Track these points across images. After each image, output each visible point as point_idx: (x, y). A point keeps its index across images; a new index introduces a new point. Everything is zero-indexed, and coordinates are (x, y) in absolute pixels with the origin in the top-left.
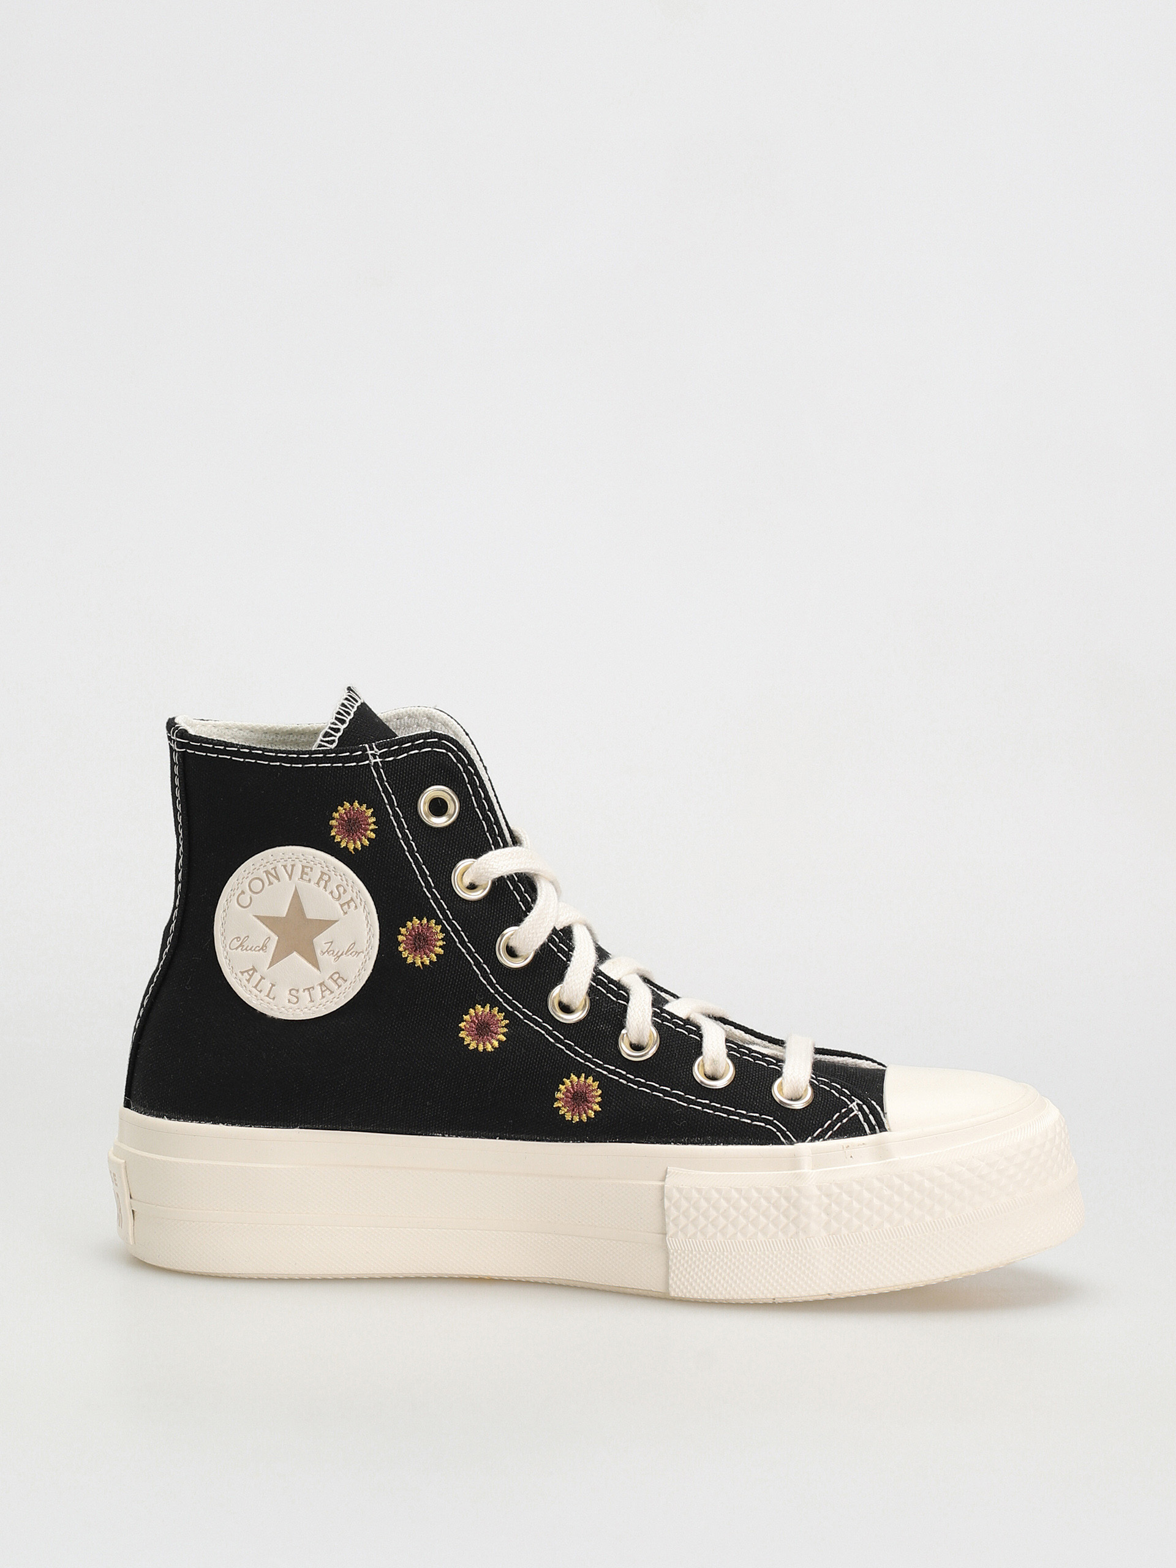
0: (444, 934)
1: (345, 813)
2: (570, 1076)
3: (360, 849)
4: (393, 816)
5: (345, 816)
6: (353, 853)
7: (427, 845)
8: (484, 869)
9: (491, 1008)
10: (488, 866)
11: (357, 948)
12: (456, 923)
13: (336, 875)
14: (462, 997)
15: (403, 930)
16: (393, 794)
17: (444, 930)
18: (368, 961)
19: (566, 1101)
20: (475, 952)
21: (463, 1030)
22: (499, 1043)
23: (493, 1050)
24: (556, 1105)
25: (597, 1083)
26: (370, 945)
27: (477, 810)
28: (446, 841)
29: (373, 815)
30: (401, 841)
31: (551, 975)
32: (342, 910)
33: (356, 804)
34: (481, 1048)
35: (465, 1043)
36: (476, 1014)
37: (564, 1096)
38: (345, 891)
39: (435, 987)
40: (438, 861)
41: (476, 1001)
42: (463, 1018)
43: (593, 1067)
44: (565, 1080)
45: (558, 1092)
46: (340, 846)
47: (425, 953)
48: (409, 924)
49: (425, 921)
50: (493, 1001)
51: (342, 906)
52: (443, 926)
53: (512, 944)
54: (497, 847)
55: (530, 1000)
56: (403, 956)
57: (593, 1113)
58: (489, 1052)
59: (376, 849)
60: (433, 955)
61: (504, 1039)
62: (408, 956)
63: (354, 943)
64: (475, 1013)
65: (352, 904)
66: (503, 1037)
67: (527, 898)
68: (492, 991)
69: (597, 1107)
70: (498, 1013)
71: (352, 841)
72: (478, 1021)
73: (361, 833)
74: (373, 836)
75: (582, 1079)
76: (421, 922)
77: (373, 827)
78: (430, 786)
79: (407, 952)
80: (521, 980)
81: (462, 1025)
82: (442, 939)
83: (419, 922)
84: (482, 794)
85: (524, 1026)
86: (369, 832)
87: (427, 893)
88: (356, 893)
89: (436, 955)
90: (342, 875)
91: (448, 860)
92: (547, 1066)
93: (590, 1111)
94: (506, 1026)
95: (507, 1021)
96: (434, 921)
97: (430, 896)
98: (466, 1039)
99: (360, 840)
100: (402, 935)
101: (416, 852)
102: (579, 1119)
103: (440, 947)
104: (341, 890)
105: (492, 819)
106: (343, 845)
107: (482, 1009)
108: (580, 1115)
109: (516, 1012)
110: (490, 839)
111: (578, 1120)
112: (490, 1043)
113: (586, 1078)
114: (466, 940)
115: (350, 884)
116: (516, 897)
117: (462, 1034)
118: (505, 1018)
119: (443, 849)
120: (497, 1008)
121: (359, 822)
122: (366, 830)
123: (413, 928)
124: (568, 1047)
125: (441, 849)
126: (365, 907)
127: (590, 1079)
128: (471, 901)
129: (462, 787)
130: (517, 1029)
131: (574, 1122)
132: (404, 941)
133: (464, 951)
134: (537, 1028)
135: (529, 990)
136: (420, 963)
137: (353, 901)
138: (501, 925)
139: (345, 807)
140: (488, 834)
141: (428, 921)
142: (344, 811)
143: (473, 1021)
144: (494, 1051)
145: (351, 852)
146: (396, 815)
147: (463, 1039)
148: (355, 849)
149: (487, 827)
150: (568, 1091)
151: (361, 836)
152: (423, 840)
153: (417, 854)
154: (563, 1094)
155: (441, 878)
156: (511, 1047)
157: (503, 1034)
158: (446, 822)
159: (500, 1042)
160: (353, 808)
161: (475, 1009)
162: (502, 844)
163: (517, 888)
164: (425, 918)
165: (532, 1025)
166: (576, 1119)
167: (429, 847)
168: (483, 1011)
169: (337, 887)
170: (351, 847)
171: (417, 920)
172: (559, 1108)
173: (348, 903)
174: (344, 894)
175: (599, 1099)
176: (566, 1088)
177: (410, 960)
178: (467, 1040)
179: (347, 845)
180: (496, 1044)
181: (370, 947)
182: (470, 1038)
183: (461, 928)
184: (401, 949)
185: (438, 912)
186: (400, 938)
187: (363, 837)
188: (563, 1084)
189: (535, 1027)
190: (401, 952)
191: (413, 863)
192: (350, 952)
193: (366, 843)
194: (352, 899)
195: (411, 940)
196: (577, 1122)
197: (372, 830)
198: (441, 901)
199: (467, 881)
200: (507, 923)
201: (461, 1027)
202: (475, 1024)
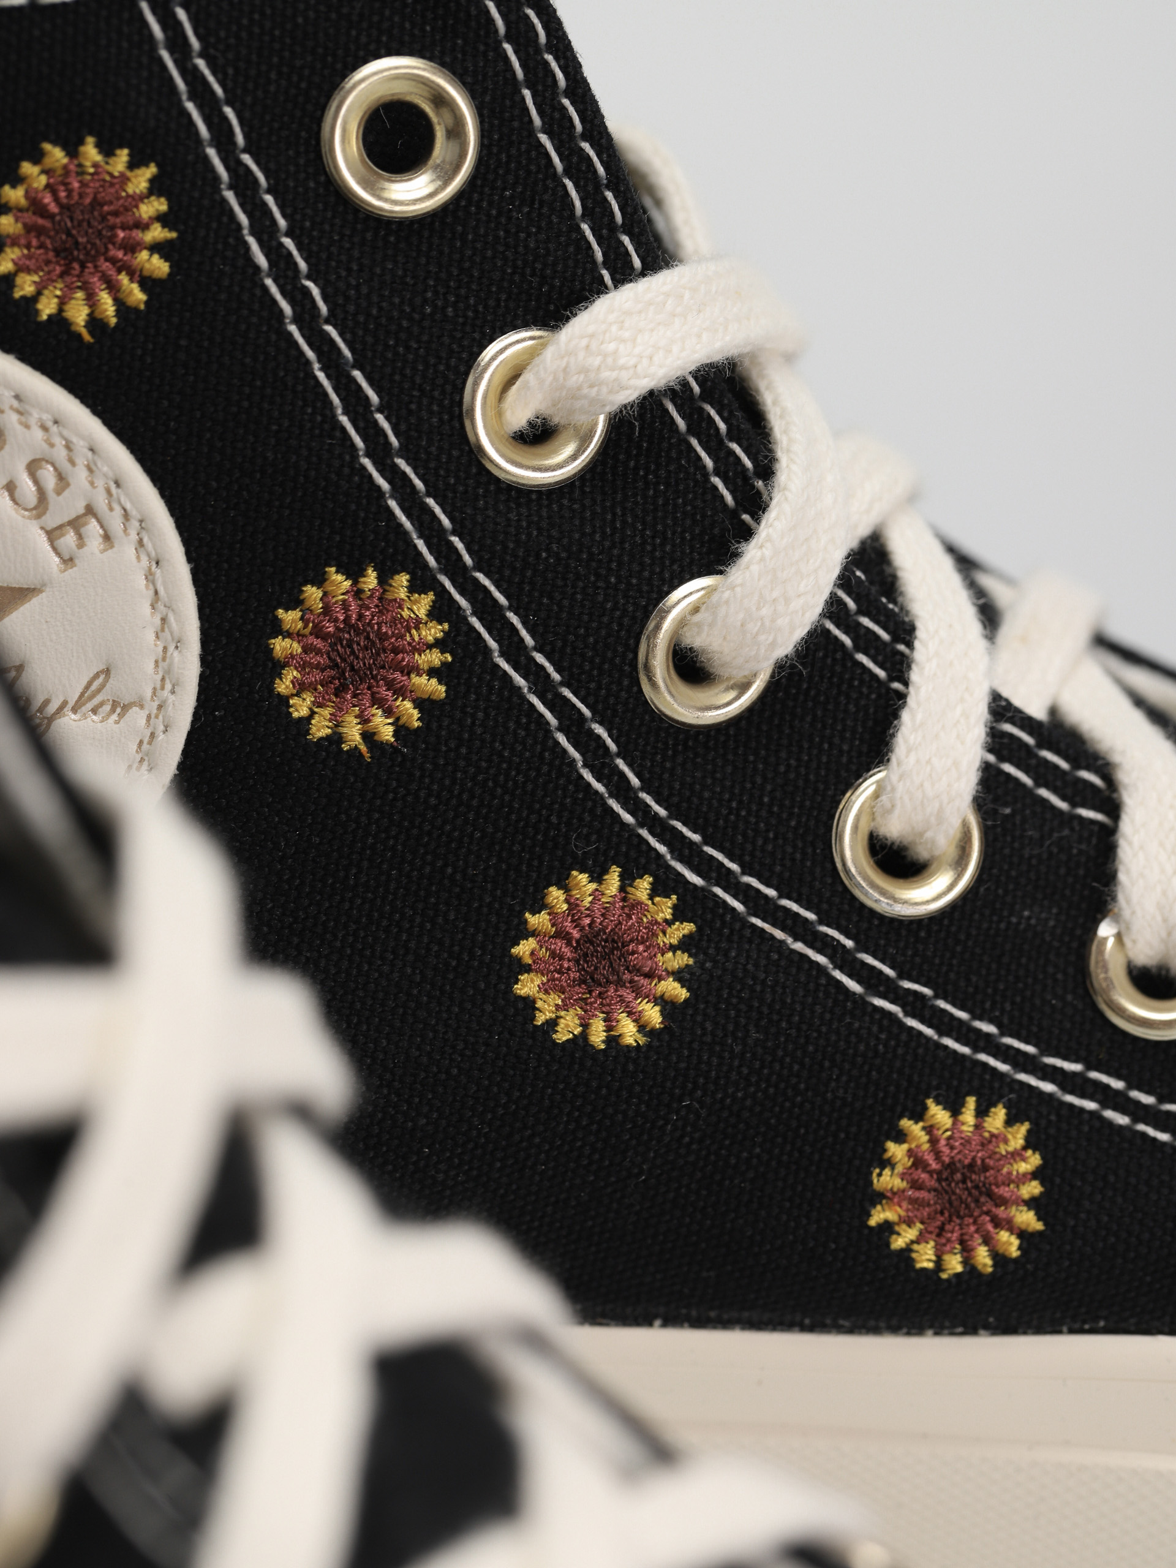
0: (446, 626)
1: (48, 186)
2: (925, 1108)
3: (113, 321)
4: (231, 187)
5: (48, 199)
6: (87, 337)
7: (364, 290)
8: (585, 371)
9: (627, 879)
10: (597, 361)
11: (116, 687)
12: (486, 582)
13: (27, 427)
14: (517, 847)
15: (290, 618)
16: (229, 103)
17: (443, 609)
18: (161, 737)
19: (912, 1201)
20: (562, 684)
21: (528, 969)
22: (662, 1012)
23: (642, 1040)
24: (878, 1216)
25: (1022, 1130)
26: (167, 678)
27: (544, 138)
28: (433, 268)
29: (156, 188)
30: (269, 282)
31: (836, 740)
32: (55, 550)
33: (91, 152)
34: (598, 1036)
35: (540, 1019)
36: (573, 905)
37: (904, 1185)
38: (62, 479)
39: (418, 820)
40: (407, 348)
41: (569, 860)
42: (526, 921)
43: (1003, 1067)
44: (906, 1123)
45: (883, 1168)
46: (37, 312)
47: (378, 701)
48: (312, 593)
49: (371, 580)
50: (633, 854)
51: (53, 535)
52: (442, 594)
53: (696, 640)
54: (624, 274)
55: (766, 840)
56: (296, 715)
57: (1015, 1242)
58: (628, 1046)
59: (176, 320)
60: (408, 704)
61: (682, 994)
62: (313, 714)
63: (107, 672)
64: (567, 901)
65: (93, 528)
66: (677, 985)
67: (738, 459)
68: (628, 818)
69: (1027, 1219)
70: (651, 898)
71: (80, 295)
72: (582, 929)
73: (113, 261)
74: (159, 266)
75: (968, 1116)
76: (355, 582)
77: (157, 233)
78: (365, 61)
79: (309, 698)
80: (729, 769)
81: (524, 949)
82: (440, 644)
83: (347, 584)
84: (560, 75)
85: (750, 942)
86: (144, 255)
87: (375, 475)
88: (108, 492)
89: (419, 704)
90: (50, 424)
91: (446, 340)
92: (837, 1080)
93: (1004, 1236)
94: (685, 945)
95: (688, 928)
96: (403, 579)
97: (385, 485)
98: (539, 1004)
99: (113, 287)
100: (288, 635)
101: (327, 321)
102: (966, 1262)
103: (432, 672)
104: (48, 476)
105: (601, 170)
106: (47, 308)
107: (593, 886)
108: (967, 1252)
109: (718, 891)
110: (595, 246)
111: (959, 1269)
112: (630, 1014)
113: (982, 1112)
114: (529, 640)
115: (82, 456)
116: (699, 458)
117: (528, 986)
118: (679, 914)
119: (425, 301)
120: (649, 879)
121: (104, 218)
122: (132, 248)
123: (327, 610)
124: (915, 1005)
125: (418, 300)
126: (140, 542)
127: (997, 1118)
128: (539, 493)
129: (485, 54)
130: (726, 955)
131: (944, 1276)
132: (292, 656)
133: (519, 680)
134: (799, 946)
135: (761, 804)
136: (358, 738)
137: (95, 516)
138: (652, 573)
139: (48, 162)
140: (585, 227)
141: (383, 580)
142: (43, 179)
143: (561, 934)
144: (649, 1046)
145: (79, 336)
146: (243, 182)
147: (529, 1004)
148: (95, 322)
149: (582, 200)
150: (918, 1162)
151: (112, 272)
152: (349, 270)
153: (329, 328)
154: (903, 1177)
155: (424, 414)
156: (709, 1026)
157: (679, 976)
158: (431, 195)
159: (666, 1004)
160: (80, 165)
161: (567, 889)
162: (637, 263)
163: (700, 426)
164: (370, 571)
165: (779, 934)
166: (954, 1264)
167: (375, 299)
168: (596, 895)
169: (33, 468)
170: (78, 314)
171: (340, 578)
172: (888, 1228)
173: (76, 524)
174: (59, 492)
175: (1033, 1188)
176: (910, 1153)
177: (320, 729)
178: (546, 1008)
179: (61, 310)
180: (653, 1015)
181: (168, 686)
182: (556, 999)
183: (507, 597)
184: (283, 686)
185: (420, 544)
186: (280, 646)
187: (124, 279)
188: (900, 1137)
189: (790, 940)
190: (284, 700)
191: (316, 366)
192: (90, 705)
193: (137, 296)
194: (90, 511)
195: (318, 652)
196: (958, 1275)
197: (156, 248)
198: (430, 501)
199: (519, 415)
200: (673, 562)
201: (518, 960)
202: (569, 944)
